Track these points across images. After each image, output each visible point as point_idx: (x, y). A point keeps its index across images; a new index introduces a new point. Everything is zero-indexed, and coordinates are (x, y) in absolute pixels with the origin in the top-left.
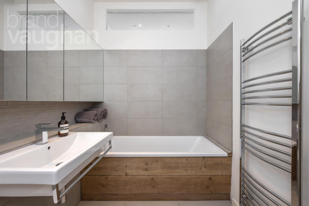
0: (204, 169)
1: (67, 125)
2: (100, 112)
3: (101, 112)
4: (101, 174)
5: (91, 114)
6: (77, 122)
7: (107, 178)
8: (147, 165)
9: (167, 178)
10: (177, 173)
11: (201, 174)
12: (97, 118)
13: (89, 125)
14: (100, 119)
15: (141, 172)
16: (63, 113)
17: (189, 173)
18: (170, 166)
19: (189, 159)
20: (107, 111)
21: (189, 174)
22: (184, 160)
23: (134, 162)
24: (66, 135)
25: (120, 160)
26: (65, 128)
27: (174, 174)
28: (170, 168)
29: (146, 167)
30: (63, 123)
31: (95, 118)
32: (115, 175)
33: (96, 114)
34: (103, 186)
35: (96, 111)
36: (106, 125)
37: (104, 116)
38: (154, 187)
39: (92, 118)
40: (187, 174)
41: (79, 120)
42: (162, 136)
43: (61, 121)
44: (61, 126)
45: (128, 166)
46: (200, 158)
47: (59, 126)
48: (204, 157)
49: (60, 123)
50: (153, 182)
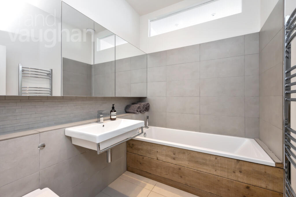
0: (238, 174)
1: (115, 113)
2: (142, 105)
3: (144, 105)
4: (139, 154)
5: (135, 107)
6: (127, 112)
7: (143, 158)
8: (174, 154)
9: (194, 171)
10: (205, 170)
11: (234, 179)
12: (140, 110)
13: (134, 115)
14: (143, 111)
15: (169, 160)
16: (113, 105)
17: (219, 173)
18: (197, 160)
19: (219, 158)
20: (149, 105)
21: (219, 175)
22: (213, 158)
23: (163, 149)
24: (114, 119)
25: (153, 145)
26: (114, 115)
27: (202, 170)
28: (197, 162)
29: (174, 156)
30: (113, 111)
31: (138, 109)
32: (149, 157)
33: (139, 107)
34: (141, 163)
35: (140, 104)
36: (148, 117)
37: (146, 109)
38: (181, 177)
39: (136, 109)
40: (217, 174)
41: (127, 110)
42: (200, 132)
43: (112, 110)
44: (112, 113)
45: (159, 151)
46: (233, 160)
47: (111, 113)
48: (238, 161)
49: (111, 111)
50: (179, 171)
